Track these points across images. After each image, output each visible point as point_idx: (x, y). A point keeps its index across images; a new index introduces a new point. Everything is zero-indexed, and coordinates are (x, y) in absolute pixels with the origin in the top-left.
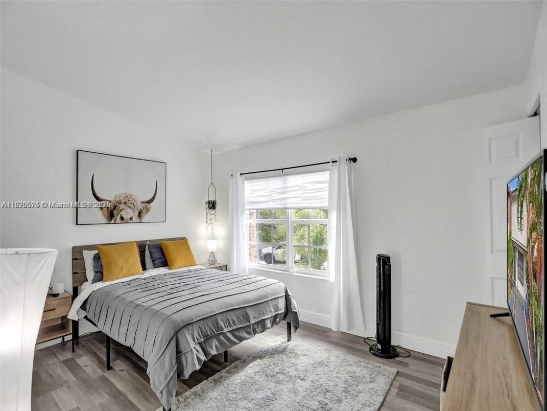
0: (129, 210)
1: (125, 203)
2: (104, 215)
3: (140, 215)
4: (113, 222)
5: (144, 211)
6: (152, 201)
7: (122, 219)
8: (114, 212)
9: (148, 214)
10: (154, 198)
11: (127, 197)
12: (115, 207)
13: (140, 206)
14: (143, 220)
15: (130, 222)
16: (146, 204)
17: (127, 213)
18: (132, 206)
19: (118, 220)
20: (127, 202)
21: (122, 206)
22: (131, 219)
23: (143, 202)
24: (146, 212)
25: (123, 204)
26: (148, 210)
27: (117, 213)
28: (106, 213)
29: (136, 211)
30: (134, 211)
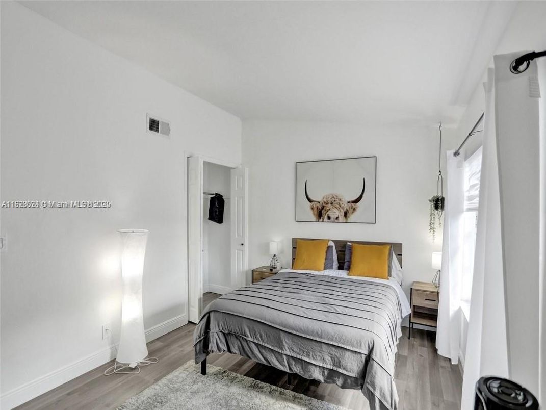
0: (335, 210)
1: (332, 203)
2: (314, 214)
3: (346, 215)
4: (321, 220)
5: (350, 211)
6: (359, 201)
7: (329, 218)
8: (323, 211)
9: (354, 214)
10: (361, 197)
11: (334, 197)
12: (323, 207)
13: (346, 206)
14: (349, 220)
15: (336, 221)
16: (352, 204)
17: (334, 213)
18: (338, 206)
19: (326, 220)
20: (333, 202)
21: (329, 206)
22: (337, 218)
23: (349, 202)
24: (353, 212)
25: (330, 205)
26: (354, 210)
27: (325, 212)
28: (316, 213)
29: (342, 210)
30: (340, 211)
